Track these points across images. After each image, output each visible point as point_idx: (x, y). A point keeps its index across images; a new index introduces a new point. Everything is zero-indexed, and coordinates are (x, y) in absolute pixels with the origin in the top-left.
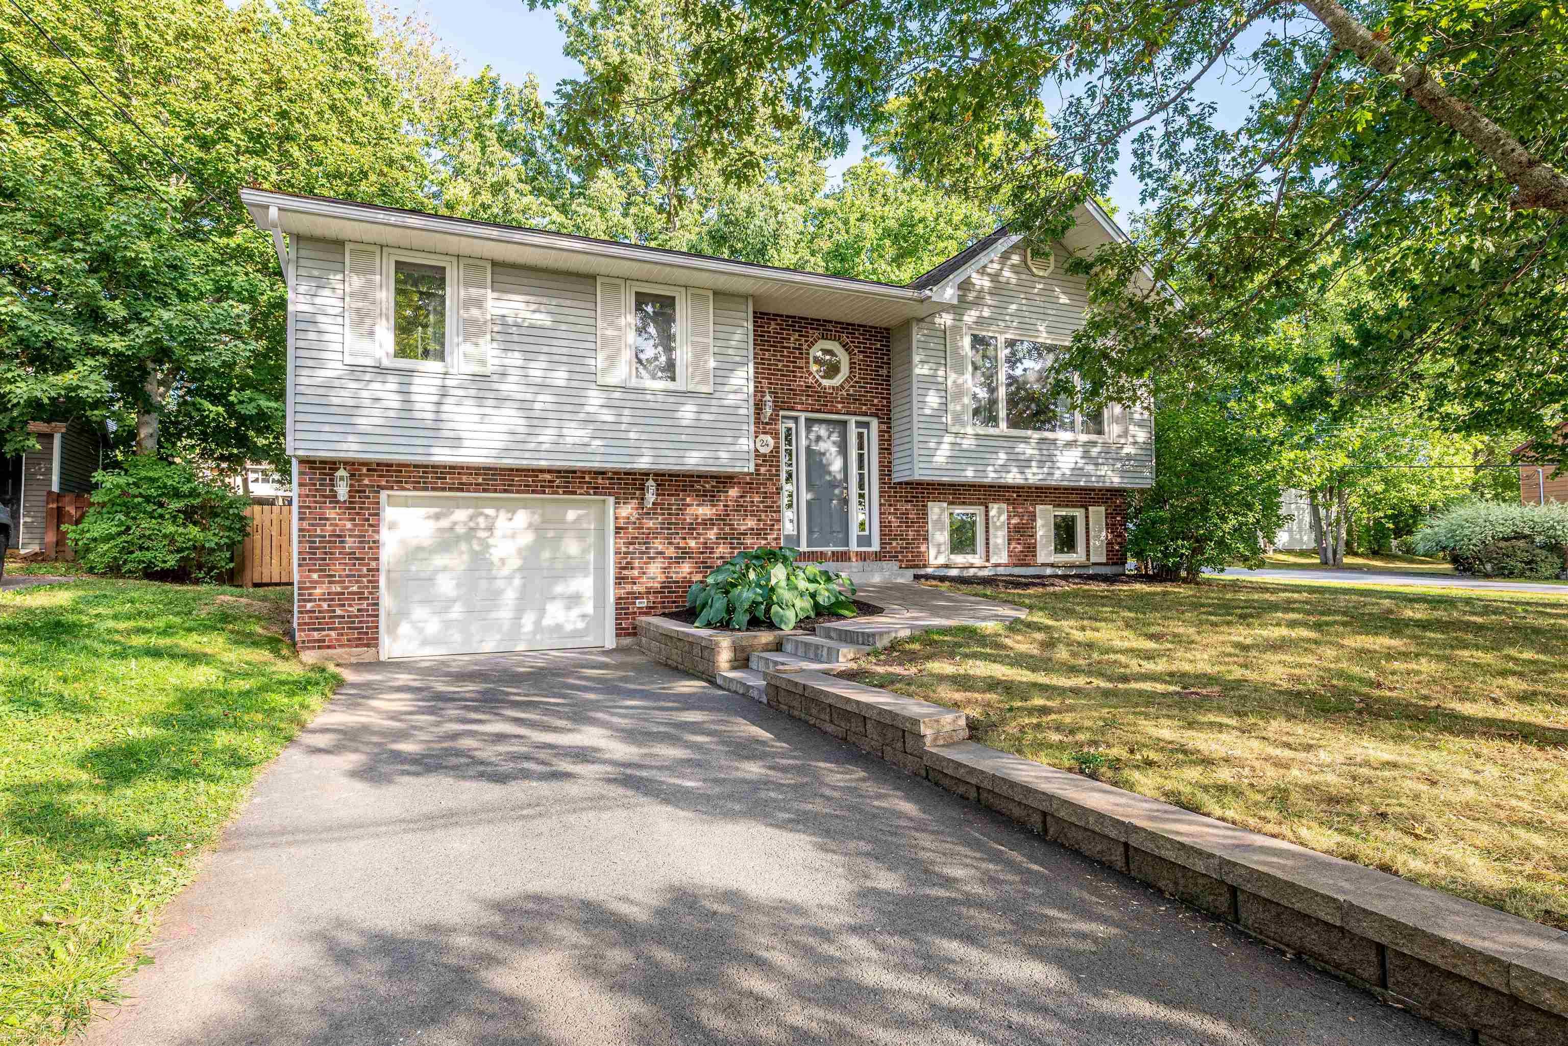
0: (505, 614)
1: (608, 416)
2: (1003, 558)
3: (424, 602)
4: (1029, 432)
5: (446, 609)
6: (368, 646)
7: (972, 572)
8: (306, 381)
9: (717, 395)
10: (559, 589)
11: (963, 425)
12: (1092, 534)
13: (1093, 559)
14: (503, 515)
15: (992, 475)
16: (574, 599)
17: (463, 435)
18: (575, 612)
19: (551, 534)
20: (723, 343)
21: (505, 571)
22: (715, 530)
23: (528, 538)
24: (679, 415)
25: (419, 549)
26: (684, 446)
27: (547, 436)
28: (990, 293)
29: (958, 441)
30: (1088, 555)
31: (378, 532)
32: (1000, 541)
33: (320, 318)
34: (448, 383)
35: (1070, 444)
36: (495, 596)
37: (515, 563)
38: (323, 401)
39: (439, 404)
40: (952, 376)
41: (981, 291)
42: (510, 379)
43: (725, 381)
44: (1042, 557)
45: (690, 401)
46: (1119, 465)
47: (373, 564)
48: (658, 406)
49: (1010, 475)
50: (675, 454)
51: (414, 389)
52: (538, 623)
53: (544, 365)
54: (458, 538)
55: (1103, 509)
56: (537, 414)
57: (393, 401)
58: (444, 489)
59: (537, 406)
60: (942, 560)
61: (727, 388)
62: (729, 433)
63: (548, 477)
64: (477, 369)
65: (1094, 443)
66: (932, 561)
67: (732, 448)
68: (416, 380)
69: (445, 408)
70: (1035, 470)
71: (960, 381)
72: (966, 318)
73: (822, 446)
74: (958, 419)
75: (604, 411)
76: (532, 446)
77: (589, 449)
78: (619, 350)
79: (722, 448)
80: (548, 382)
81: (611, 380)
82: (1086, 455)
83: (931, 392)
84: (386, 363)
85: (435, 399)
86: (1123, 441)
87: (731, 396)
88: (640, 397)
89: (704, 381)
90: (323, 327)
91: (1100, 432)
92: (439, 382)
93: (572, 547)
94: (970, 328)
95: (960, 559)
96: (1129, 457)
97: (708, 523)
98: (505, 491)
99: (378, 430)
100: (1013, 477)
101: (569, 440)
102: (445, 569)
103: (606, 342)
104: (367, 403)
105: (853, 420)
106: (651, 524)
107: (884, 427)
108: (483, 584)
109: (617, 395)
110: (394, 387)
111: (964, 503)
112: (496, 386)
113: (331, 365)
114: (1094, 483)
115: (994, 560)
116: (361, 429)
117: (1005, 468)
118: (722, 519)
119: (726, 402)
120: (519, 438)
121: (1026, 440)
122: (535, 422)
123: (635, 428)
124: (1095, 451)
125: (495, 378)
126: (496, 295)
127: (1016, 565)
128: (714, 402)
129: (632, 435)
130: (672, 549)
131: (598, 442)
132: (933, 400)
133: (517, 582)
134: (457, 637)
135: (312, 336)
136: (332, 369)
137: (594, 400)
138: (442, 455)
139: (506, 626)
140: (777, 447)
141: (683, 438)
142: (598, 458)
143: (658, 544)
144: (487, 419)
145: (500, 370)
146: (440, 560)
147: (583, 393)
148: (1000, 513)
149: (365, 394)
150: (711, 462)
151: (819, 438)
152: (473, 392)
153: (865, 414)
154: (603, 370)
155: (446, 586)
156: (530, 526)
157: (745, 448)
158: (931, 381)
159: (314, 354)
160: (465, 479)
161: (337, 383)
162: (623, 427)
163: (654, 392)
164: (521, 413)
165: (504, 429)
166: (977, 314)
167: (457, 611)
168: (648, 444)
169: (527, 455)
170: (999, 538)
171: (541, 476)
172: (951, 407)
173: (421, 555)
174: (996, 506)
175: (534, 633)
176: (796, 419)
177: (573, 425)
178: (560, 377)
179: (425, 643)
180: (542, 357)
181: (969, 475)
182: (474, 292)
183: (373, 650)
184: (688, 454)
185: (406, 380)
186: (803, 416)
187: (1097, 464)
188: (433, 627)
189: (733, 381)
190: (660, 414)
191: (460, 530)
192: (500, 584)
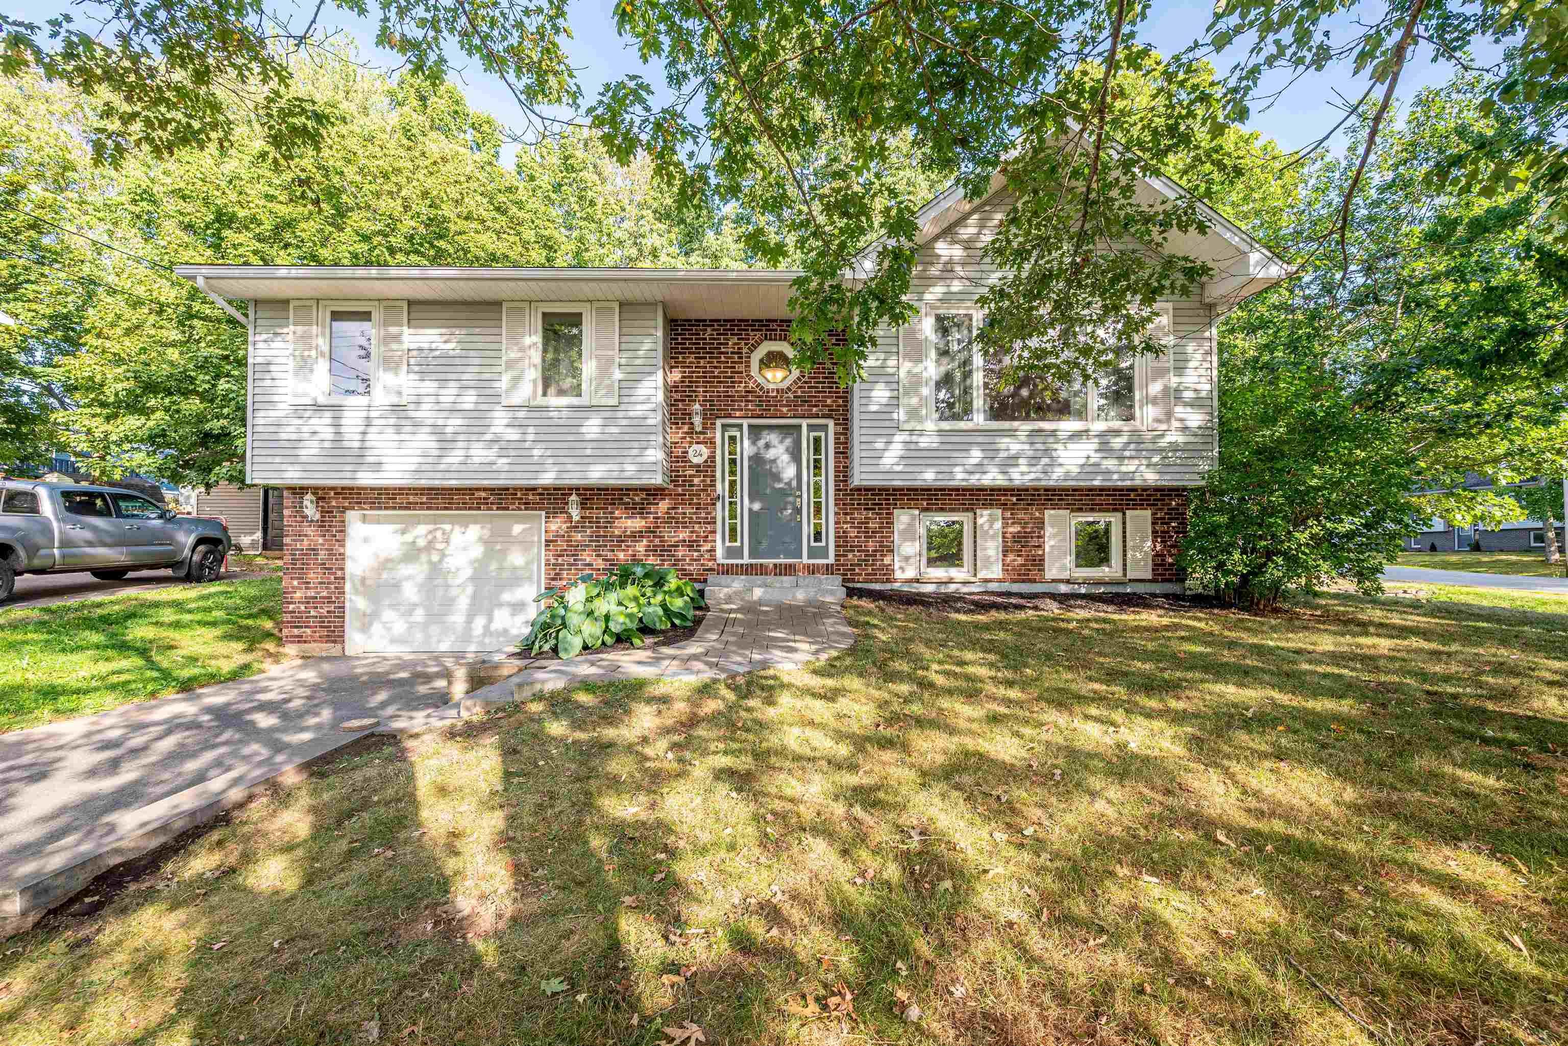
0: (458, 618)
1: (513, 435)
2: (996, 572)
3: (392, 606)
4: (1016, 424)
5: (410, 613)
6: (335, 642)
7: (952, 588)
8: (262, 421)
9: (623, 407)
10: (506, 597)
11: (920, 420)
12: (1130, 544)
13: (1130, 575)
14: (457, 529)
15: (960, 476)
16: (518, 607)
17: (384, 460)
18: (520, 619)
19: (498, 547)
20: (629, 354)
21: (459, 581)
22: (645, 542)
23: (477, 551)
24: (584, 430)
25: (388, 560)
26: (586, 460)
27: (454, 458)
28: (963, 264)
29: (914, 438)
30: (1125, 570)
31: (343, 546)
32: (991, 552)
33: (272, 368)
34: (373, 414)
35: (1076, 436)
36: (449, 603)
37: (468, 572)
38: (274, 437)
39: (364, 433)
40: (906, 366)
41: (950, 262)
42: (424, 407)
43: (632, 392)
44: (1052, 571)
45: (594, 415)
46: (1156, 459)
47: (339, 573)
48: (561, 422)
49: (989, 476)
50: (578, 468)
51: (343, 421)
52: (486, 628)
53: (455, 391)
54: (419, 550)
55: (1148, 513)
56: (449, 437)
57: (327, 433)
58: (394, 508)
59: (449, 430)
60: (910, 573)
61: (633, 399)
62: (636, 445)
63: (483, 494)
64: (395, 400)
65: (1117, 433)
66: (898, 575)
67: (639, 460)
68: (346, 414)
69: (369, 437)
70: (1024, 469)
71: (916, 370)
72: (927, 296)
73: (771, 454)
74: (913, 414)
75: (509, 430)
76: (442, 467)
77: (494, 467)
78: (523, 371)
79: (629, 460)
80: (458, 407)
81: (516, 399)
82: (1104, 448)
83: (881, 386)
84: (322, 400)
85: (361, 429)
86: (1164, 427)
87: (639, 407)
88: (544, 414)
89: (609, 394)
90: (274, 375)
91: (1130, 418)
92: (364, 414)
93: (516, 558)
94: (933, 307)
95: (939, 573)
96: (1174, 447)
97: (636, 536)
98: (446, 509)
99: (315, 460)
100: (992, 477)
101: (476, 460)
102: (408, 578)
103: (510, 364)
104: (306, 436)
105: (804, 423)
106: (579, 537)
107: (840, 429)
108: (440, 592)
109: (521, 414)
110: (329, 421)
111: (942, 510)
112: (412, 414)
113: (281, 406)
114: (1116, 481)
115: (982, 575)
116: (303, 459)
117: (980, 468)
118: (650, 532)
119: (631, 414)
120: (430, 460)
121: (1012, 433)
122: (445, 443)
123: (539, 445)
124: (1117, 442)
125: (412, 407)
126: (412, 331)
127: (1014, 581)
128: (620, 414)
129: (536, 452)
130: (600, 561)
131: (505, 460)
132: (881, 394)
133: (470, 590)
134: (419, 636)
135: (268, 383)
136: (282, 410)
137: (499, 421)
138: (366, 479)
139: (460, 628)
140: (712, 458)
141: (588, 452)
142: (503, 475)
143: (587, 556)
144: (403, 444)
145: (414, 399)
146: (406, 570)
147: (489, 415)
148: (992, 521)
149: (305, 429)
150: (615, 474)
151: (767, 446)
152: (392, 421)
153: (816, 416)
154: (507, 391)
155: (410, 592)
156: (480, 539)
157: (653, 459)
158: (879, 374)
159: (267, 398)
160: (412, 499)
161: (284, 421)
162: (527, 445)
163: (558, 409)
164: (434, 437)
165: (419, 452)
166: (944, 289)
167: (419, 615)
168: (550, 460)
169: (439, 475)
170: (992, 548)
171: (477, 494)
172: (904, 401)
173: (390, 565)
174: (986, 512)
175: (484, 635)
176: (740, 426)
177: (481, 445)
178: (469, 400)
179: (393, 641)
180: (452, 384)
181: (929, 477)
182: (393, 330)
183: (339, 646)
184: (592, 467)
185: (337, 414)
186: (745, 423)
187: (1121, 458)
188: (399, 627)
189: (640, 392)
190: (565, 430)
191: (421, 543)
192: (454, 592)
